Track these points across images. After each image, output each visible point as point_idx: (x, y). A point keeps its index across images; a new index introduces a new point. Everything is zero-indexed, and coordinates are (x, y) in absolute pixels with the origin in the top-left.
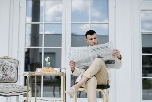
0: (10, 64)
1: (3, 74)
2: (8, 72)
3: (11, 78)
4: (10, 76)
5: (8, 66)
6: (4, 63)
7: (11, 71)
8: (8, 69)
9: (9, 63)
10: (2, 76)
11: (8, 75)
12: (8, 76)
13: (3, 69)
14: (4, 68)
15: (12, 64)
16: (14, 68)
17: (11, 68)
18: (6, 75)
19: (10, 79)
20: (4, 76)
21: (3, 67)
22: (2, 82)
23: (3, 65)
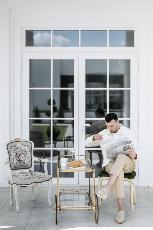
0: (23, 148)
1: (17, 160)
2: (22, 157)
3: (25, 163)
4: (24, 161)
5: (22, 151)
6: (17, 147)
7: (25, 156)
8: (21, 153)
9: (22, 146)
10: (16, 162)
11: (22, 160)
12: (22, 162)
13: (16, 154)
14: (18, 153)
15: (25, 147)
16: (28, 152)
17: (25, 152)
18: (20, 161)
19: (24, 165)
20: (18, 162)
21: (16, 152)
22: (16, 168)
23: (16, 150)
